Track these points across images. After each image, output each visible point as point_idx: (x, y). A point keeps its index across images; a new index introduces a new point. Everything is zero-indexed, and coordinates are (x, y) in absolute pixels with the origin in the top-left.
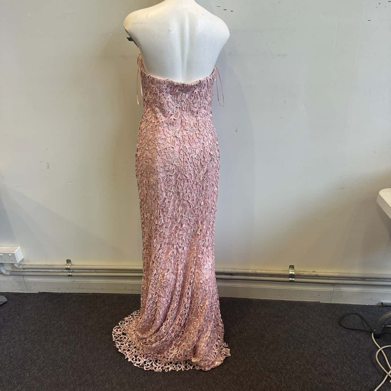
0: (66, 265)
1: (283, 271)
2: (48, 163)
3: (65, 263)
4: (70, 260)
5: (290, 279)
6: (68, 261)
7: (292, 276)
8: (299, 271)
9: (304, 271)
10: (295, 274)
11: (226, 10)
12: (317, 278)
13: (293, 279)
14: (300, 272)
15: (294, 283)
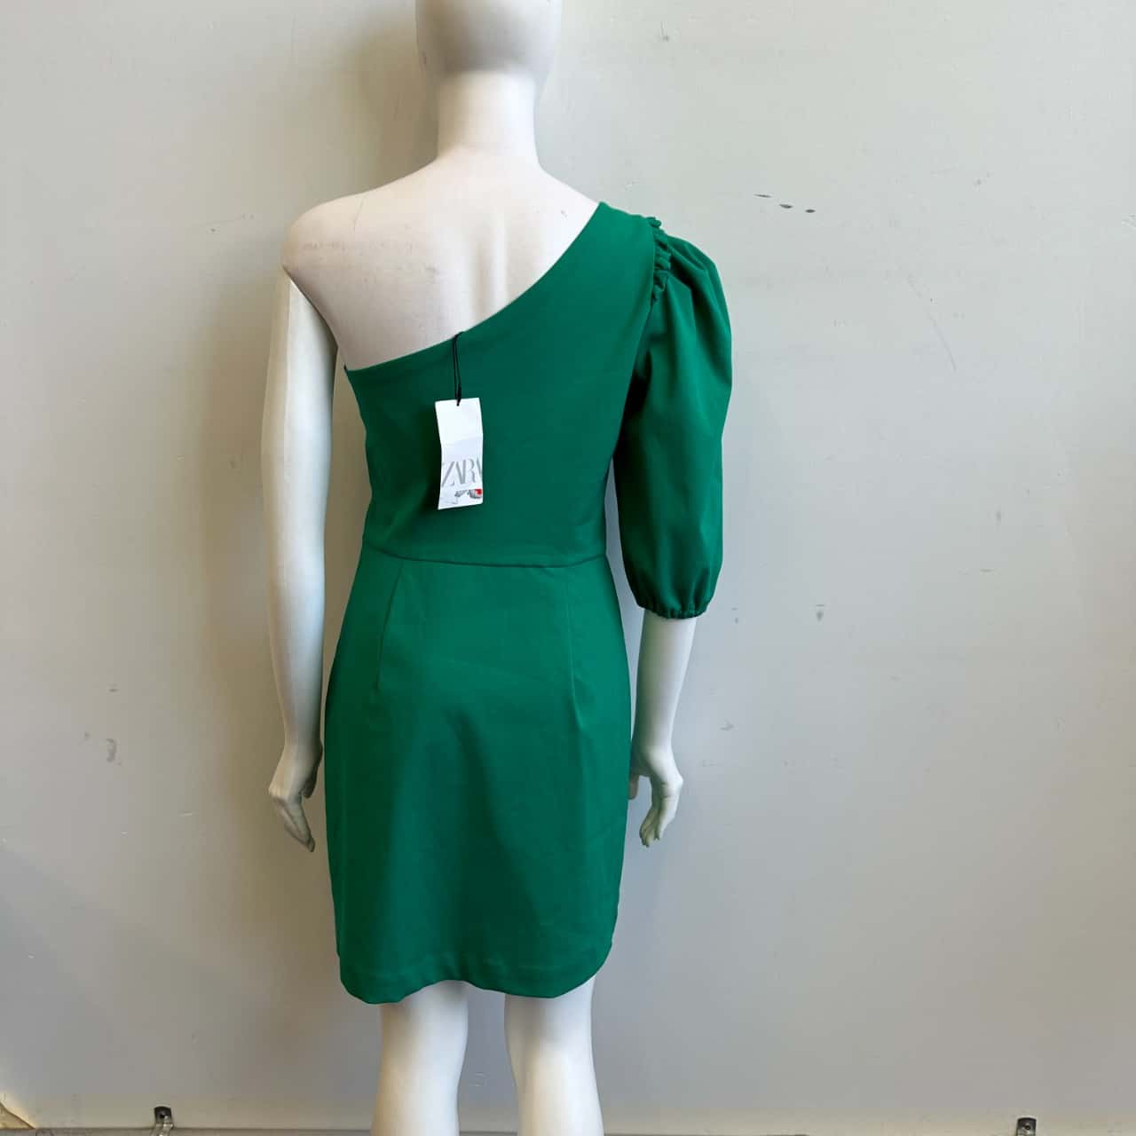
0: (153, 1128)
2: (112, 741)
3: (150, 1119)
4: (168, 1111)
6: (162, 1113)
11: (789, 207)
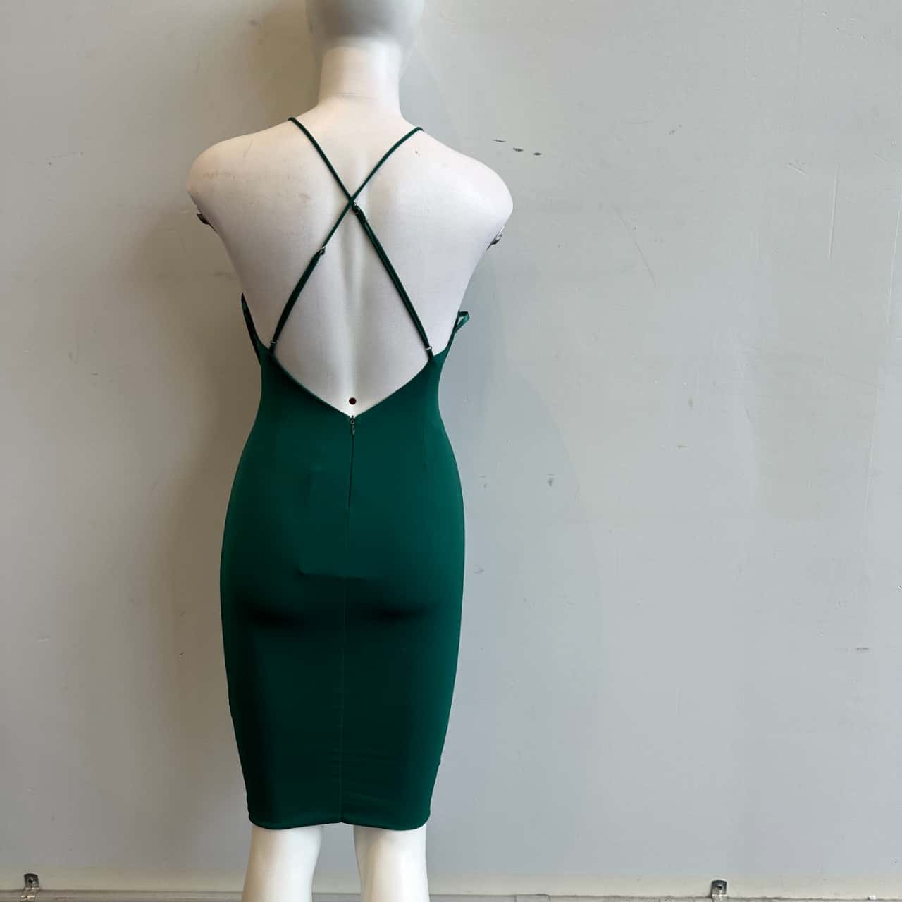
0: (23, 890)
3: (21, 884)
4: (35, 877)
6: (31, 878)
11: (520, 150)
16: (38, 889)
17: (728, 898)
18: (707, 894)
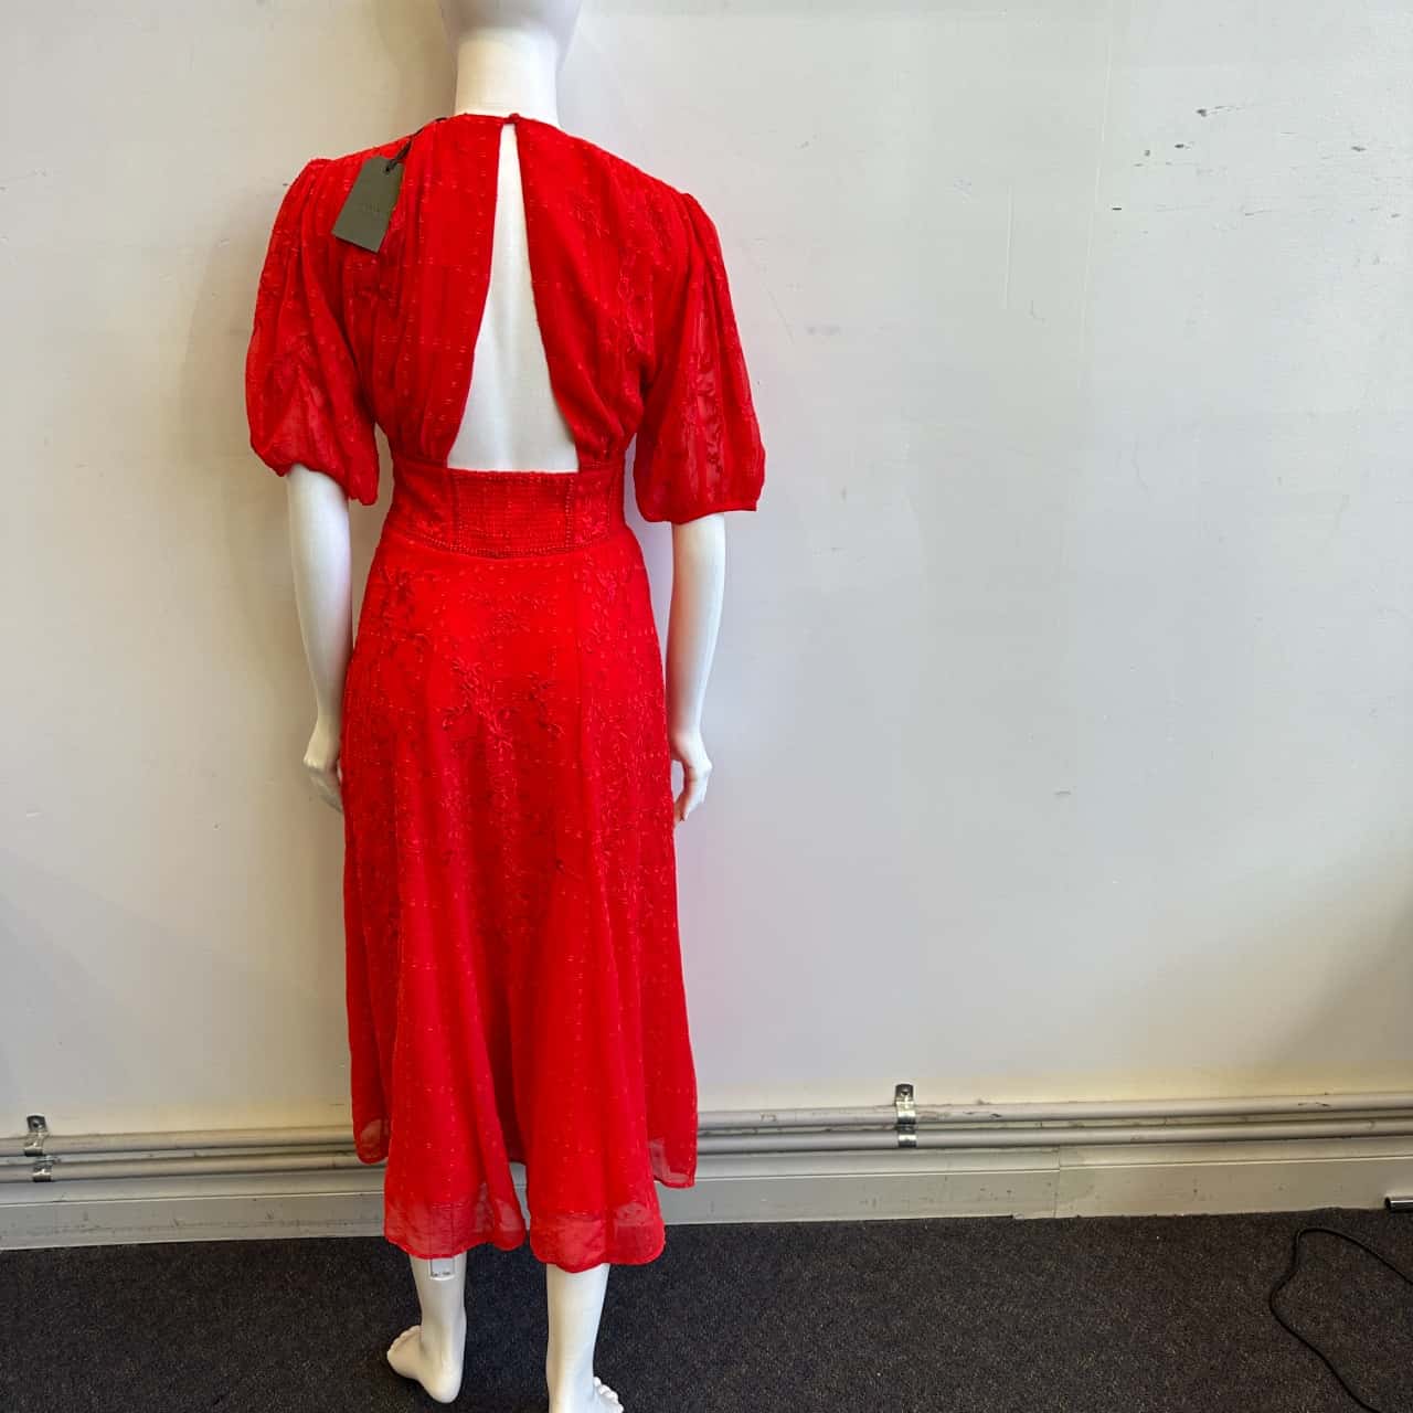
0: (26, 1138)
1: (873, 1108)
3: (23, 1129)
4: (42, 1119)
5: (903, 1138)
6: (35, 1122)
7: (904, 1125)
8: (933, 1106)
9: (949, 1105)
10: (919, 1116)
12: (1000, 1125)
13: (912, 1138)
14: (935, 1110)
15: (914, 1152)
16: (46, 1134)
17: (915, 1106)
18: (891, 1103)
